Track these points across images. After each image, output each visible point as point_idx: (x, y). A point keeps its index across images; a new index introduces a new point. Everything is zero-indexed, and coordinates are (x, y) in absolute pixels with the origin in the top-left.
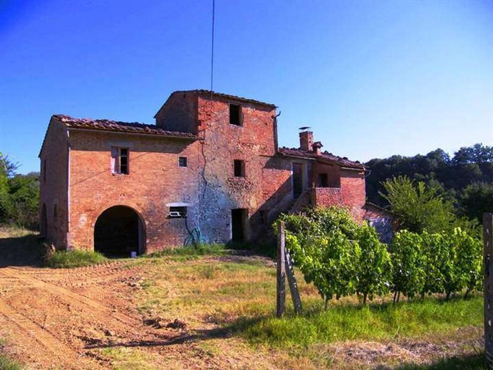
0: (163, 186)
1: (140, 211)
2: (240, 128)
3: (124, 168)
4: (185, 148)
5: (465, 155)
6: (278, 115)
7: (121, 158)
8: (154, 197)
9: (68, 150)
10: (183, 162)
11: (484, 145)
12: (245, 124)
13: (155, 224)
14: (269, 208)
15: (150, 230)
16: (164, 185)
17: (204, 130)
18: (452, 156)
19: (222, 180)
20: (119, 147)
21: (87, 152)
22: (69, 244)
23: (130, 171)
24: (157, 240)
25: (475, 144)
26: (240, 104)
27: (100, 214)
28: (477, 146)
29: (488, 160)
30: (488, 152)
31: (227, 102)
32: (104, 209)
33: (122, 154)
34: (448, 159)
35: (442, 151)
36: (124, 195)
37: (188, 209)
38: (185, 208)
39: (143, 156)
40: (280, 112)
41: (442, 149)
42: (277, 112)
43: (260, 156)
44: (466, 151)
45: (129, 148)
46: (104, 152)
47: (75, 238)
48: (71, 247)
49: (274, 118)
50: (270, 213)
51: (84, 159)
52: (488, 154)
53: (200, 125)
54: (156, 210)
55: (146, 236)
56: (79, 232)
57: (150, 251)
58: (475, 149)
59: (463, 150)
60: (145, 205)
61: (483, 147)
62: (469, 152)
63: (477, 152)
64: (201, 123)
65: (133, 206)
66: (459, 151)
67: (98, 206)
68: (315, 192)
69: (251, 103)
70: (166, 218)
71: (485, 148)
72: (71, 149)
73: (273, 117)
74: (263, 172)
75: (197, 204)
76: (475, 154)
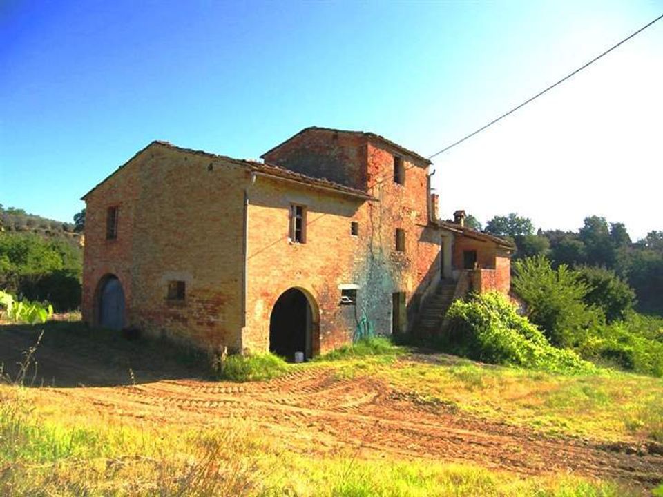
0: (336, 262)
1: (315, 296)
2: (402, 188)
3: (298, 234)
4: (357, 210)
5: (499, 225)
6: (431, 174)
7: (297, 219)
8: (328, 276)
9: (246, 205)
10: (354, 229)
11: (519, 216)
12: (406, 183)
13: (328, 313)
14: (421, 292)
15: (324, 322)
16: (338, 260)
17: (372, 188)
18: (484, 226)
19: (386, 253)
20: (295, 204)
21: (264, 208)
22: (244, 346)
23: (307, 239)
24: (329, 335)
25: (510, 213)
26: (401, 156)
27: (276, 299)
28: (512, 216)
29: (523, 234)
30: (523, 223)
31: (392, 153)
32: (281, 292)
33: (297, 214)
34: (480, 228)
35: (474, 218)
36: (300, 273)
37: (358, 292)
38: (354, 292)
39: (320, 219)
40: (435, 171)
41: (473, 216)
42: (430, 169)
43: (417, 225)
44: (500, 221)
45: (305, 206)
46: (281, 210)
47: (251, 335)
48: (246, 349)
49: (428, 177)
50: (423, 298)
51: (261, 218)
52: (523, 226)
53: (369, 181)
54: (330, 294)
55: (319, 330)
56: (254, 327)
57: (324, 352)
58: (510, 219)
59: (496, 219)
60: (320, 287)
61: (518, 218)
62: (503, 222)
63: (512, 222)
64: (370, 177)
65: (309, 288)
66: (493, 220)
67: (274, 290)
68: (481, 275)
69: (411, 155)
70: (339, 305)
71: (520, 218)
72: (249, 203)
73: (427, 175)
74: (418, 245)
75: (365, 285)
76: (509, 225)
